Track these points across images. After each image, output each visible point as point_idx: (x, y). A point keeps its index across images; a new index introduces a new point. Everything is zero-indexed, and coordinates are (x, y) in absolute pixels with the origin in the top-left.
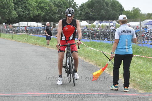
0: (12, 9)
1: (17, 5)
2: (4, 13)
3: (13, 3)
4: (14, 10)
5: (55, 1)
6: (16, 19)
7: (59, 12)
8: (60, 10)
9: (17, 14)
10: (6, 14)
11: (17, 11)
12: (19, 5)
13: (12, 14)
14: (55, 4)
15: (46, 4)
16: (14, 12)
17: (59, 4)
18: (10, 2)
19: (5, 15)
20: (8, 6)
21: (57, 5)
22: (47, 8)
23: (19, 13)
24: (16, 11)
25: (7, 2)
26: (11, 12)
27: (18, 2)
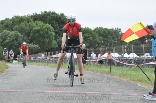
0: (53, 39)
1: (58, 34)
2: (44, 42)
3: (55, 32)
4: (55, 39)
5: (99, 31)
6: (56, 50)
7: (104, 43)
8: (106, 41)
9: (57, 44)
10: (46, 44)
11: (58, 41)
12: (60, 34)
13: (52, 44)
14: (100, 34)
15: (90, 34)
16: (54, 42)
17: (105, 34)
18: (51, 31)
19: (44, 45)
20: (48, 36)
21: (103, 35)
22: (91, 39)
23: (60, 43)
24: (56, 40)
25: (48, 32)
26: (51, 41)
27: (59, 31)
